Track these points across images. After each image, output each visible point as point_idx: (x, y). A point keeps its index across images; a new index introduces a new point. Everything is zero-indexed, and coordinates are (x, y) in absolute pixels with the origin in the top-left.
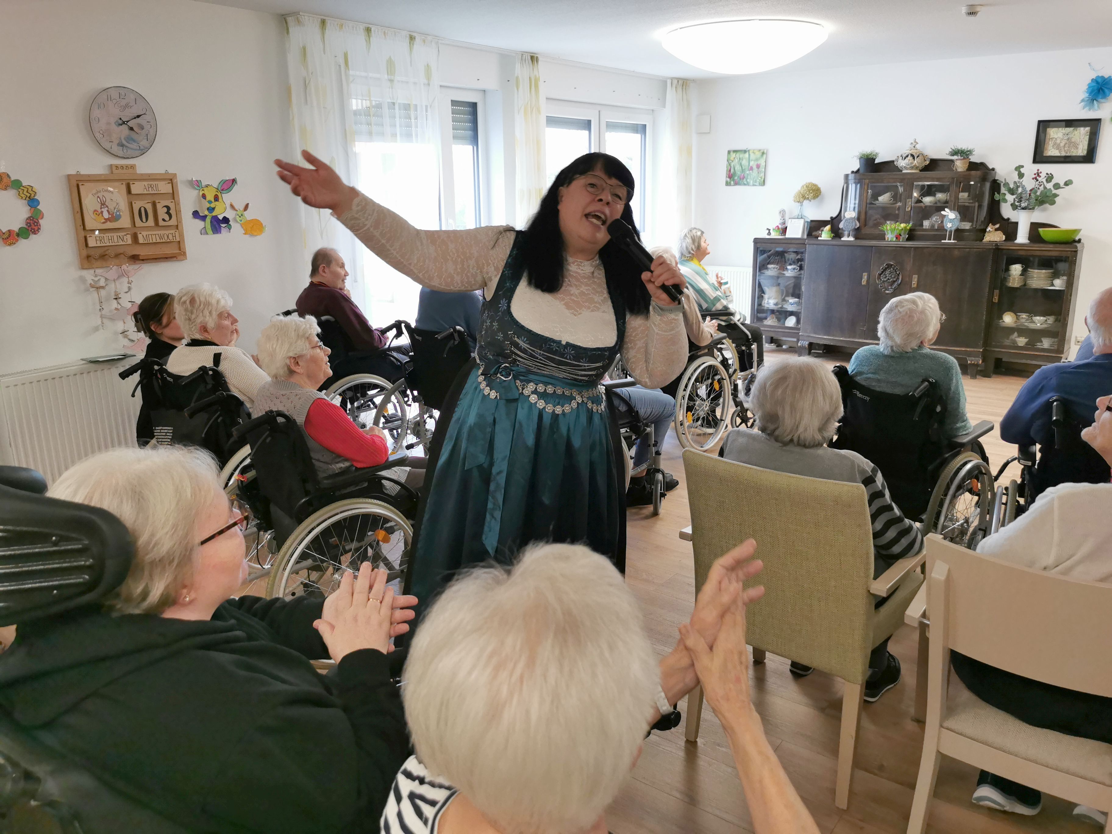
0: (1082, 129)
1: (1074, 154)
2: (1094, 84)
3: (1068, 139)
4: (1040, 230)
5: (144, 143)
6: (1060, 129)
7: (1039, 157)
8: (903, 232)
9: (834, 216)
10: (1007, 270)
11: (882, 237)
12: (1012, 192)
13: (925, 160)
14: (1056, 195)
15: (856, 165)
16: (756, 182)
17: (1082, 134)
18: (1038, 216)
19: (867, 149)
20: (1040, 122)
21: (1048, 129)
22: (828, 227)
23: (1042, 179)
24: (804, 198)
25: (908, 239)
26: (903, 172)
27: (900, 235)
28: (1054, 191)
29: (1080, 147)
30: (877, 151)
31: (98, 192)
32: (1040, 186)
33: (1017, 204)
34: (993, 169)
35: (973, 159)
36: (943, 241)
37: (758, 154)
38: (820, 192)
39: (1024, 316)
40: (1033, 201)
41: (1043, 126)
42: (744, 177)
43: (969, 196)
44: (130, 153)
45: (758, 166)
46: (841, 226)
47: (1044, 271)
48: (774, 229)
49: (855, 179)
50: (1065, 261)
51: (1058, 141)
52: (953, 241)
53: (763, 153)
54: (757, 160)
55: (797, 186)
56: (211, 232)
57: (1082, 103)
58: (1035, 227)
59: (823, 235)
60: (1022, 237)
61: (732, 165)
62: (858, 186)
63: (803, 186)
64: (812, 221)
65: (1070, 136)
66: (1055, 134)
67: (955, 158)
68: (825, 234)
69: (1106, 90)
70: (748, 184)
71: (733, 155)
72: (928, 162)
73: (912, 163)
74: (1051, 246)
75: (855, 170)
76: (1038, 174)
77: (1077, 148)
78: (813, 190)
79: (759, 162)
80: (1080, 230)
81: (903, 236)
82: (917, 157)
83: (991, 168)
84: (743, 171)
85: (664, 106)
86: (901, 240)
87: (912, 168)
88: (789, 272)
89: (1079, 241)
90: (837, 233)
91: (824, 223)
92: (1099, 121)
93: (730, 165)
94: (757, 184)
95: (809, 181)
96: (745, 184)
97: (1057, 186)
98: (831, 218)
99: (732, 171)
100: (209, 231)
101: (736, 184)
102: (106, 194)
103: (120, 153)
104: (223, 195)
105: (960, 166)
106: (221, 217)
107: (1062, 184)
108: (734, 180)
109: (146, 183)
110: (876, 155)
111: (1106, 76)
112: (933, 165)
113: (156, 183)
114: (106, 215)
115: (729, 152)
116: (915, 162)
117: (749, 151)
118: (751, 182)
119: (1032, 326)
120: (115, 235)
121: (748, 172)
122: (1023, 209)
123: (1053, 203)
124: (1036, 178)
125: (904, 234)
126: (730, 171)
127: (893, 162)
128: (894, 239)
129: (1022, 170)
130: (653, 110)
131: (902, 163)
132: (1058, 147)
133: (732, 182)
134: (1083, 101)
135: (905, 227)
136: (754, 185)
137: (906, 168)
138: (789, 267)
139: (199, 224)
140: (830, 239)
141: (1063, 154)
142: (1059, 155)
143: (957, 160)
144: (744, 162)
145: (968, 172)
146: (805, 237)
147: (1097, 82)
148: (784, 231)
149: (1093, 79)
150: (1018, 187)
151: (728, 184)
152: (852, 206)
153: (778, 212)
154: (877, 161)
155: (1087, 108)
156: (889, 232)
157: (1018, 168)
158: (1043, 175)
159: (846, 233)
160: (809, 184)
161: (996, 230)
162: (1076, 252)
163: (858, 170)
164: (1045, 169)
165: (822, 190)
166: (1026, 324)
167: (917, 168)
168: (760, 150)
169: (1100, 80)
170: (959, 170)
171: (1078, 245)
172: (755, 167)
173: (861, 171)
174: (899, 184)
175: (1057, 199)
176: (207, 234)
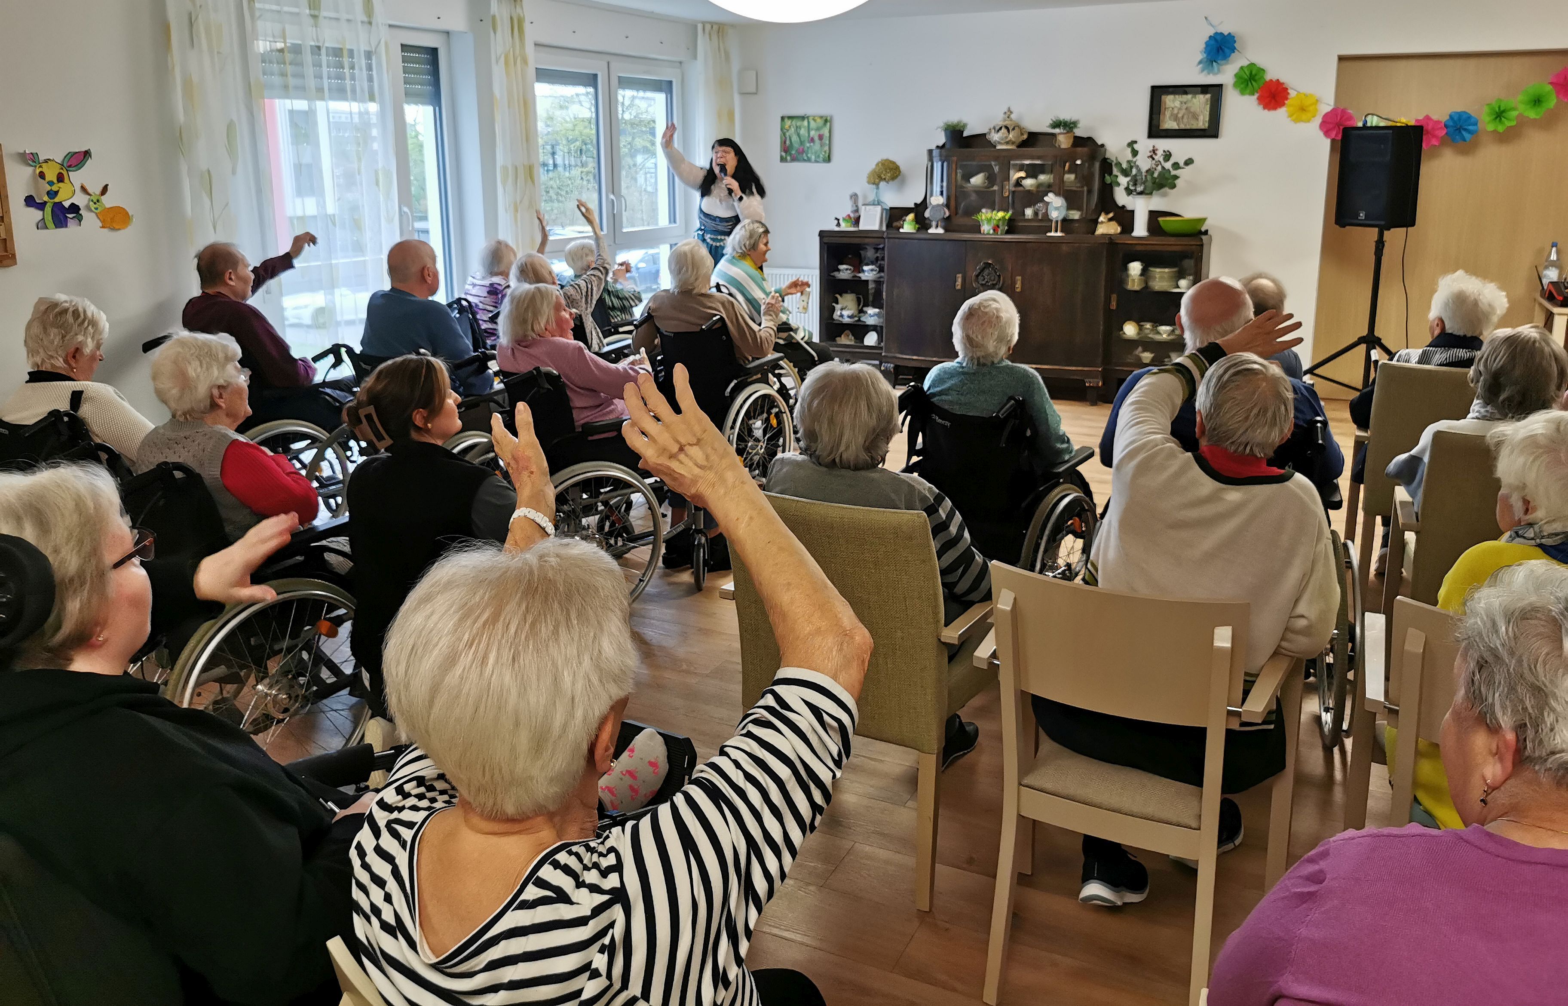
0: (1201, 96)
1: (1194, 127)
2: (1213, 42)
3: (1186, 109)
4: (1160, 219)
6: (1177, 96)
7: (1155, 131)
8: (1001, 223)
9: (919, 201)
10: (1126, 269)
11: (977, 228)
12: (1126, 173)
13: (1022, 134)
14: (1176, 177)
15: (941, 139)
16: (819, 156)
17: (1201, 103)
18: (1157, 203)
19: (954, 118)
20: (1154, 88)
21: (1163, 97)
22: (911, 216)
23: (1159, 157)
24: (881, 179)
25: (1008, 232)
26: (999, 147)
27: (998, 226)
28: (1173, 173)
29: (1201, 118)
30: (965, 120)
32: (1157, 165)
33: (1132, 188)
34: (1103, 146)
35: (1078, 132)
36: (1049, 234)
37: (820, 122)
38: (900, 172)
39: (1148, 326)
40: (1149, 184)
41: (1158, 93)
42: (803, 151)
43: (1076, 177)
45: (821, 137)
46: (927, 214)
47: (1167, 270)
48: (844, 219)
49: (941, 156)
50: (1191, 258)
51: (1176, 111)
52: (1059, 234)
53: (826, 121)
54: (818, 129)
55: (871, 165)
56: (53, 226)
57: (1201, 66)
58: (1154, 216)
59: (905, 226)
60: (1140, 229)
61: (787, 134)
62: (945, 164)
63: (877, 165)
64: (891, 208)
65: (1189, 105)
66: (1171, 102)
67: (1057, 131)
68: (908, 226)
69: (1226, 50)
70: (809, 160)
71: (788, 123)
72: (1025, 137)
73: (1006, 137)
74: (1173, 239)
75: (941, 144)
76: (1154, 151)
77: (1197, 119)
78: (891, 169)
79: (821, 132)
80: (1205, 219)
81: (1001, 227)
82: (1014, 129)
83: (1100, 143)
84: (802, 143)
85: (695, 57)
86: (999, 233)
87: (1007, 143)
88: (866, 274)
89: (1206, 232)
90: (923, 224)
91: (906, 211)
92: (1221, 86)
93: (784, 134)
94: (821, 159)
95: (885, 157)
96: (805, 160)
97: (1176, 166)
98: (916, 204)
99: (788, 142)
100: (50, 224)
101: (794, 160)
104: (70, 173)
105: (1064, 141)
106: (67, 204)
107: (1182, 164)
108: (791, 155)
110: (965, 126)
111: (1226, 34)
112: (1032, 139)
115: (783, 118)
116: (1011, 136)
117: (808, 117)
118: (813, 157)
119: (1157, 337)
121: (808, 145)
122: (1141, 193)
123: (1173, 186)
124: (1151, 157)
125: (1003, 225)
126: (785, 142)
127: (985, 135)
128: (991, 232)
129: (1136, 146)
130: (681, 63)
131: (995, 137)
132: (1176, 118)
133: (789, 158)
134: (1200, 62)
135: (1004, 217)
136: (816, 161)
137: (1000, 143)
138: (865, 268)
139: (37, 214)
140: (914, 231)
141: (1182, 127)
142: (1177, 127)
143: (1059, 134)
144: (803, 132)
145: (1074, 149)
146: (884, 228)
147: (1216, 40)
148: (857, 221)
149: (1210, 37)
150: (1131, 167)
151: (783, 159)
152: (939, 189)
153: (848, 197)
154: (965, 134)
155: (1205, 72)
156: (985, 222)
157: (1131, 144)
158: (1160, 153)
159: (934, 224)
160: (887, 160)
161: (1110, 220)
162: (1202, 245)
163: (944, 145)
164: (1163, 144)
165: (902, 168)
166: (1150, 336)
167: (1013, 143)
168: (821, 117)
169: (1218, 38)
170: (1063, 146)
171: (1204, 237)
172: (816, 138)
173: (947, 146)
174: (993, 163)
175: (1177, 182)
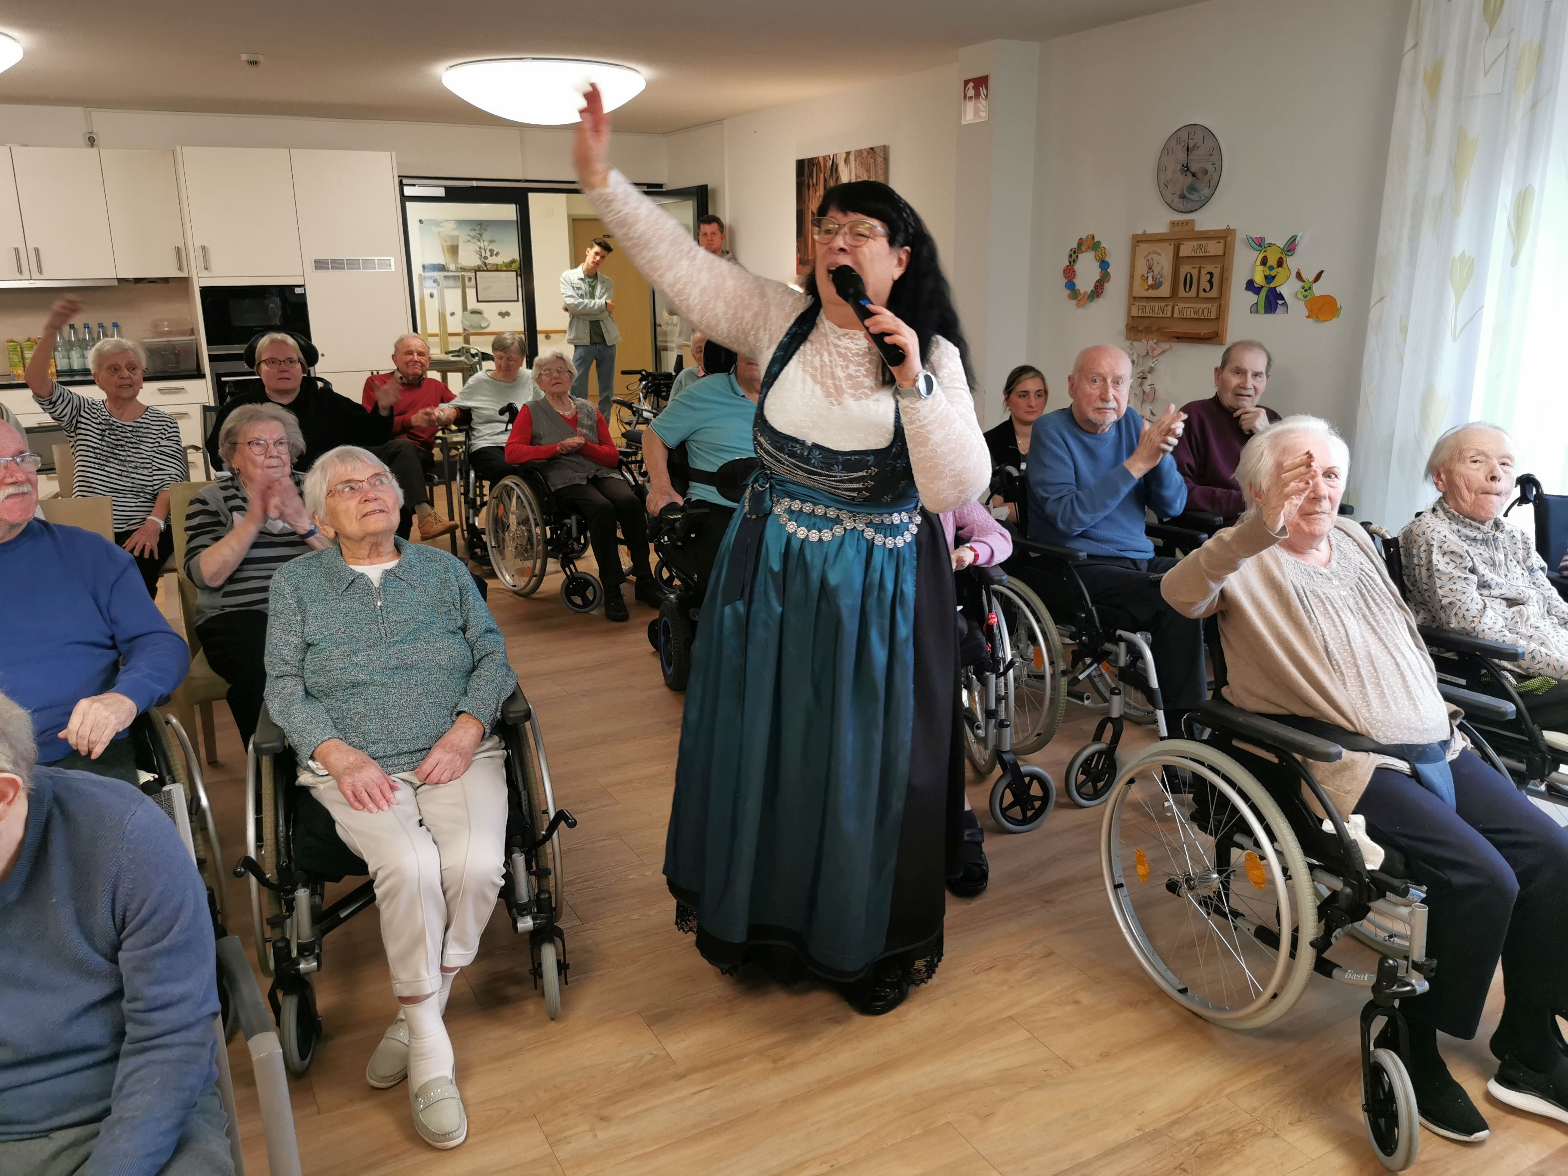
5: (1206, 192)
31: (1149, 254)
44: (1189, 205)
56: (1263, 311)
100: (1261, 308)
102: (1155, 256)
103: (1181, 207)
109: (1195, 243)
113: (1206, 242)
114: (1150, 281)
120: (1157, 304)
176: (1257, 312)
